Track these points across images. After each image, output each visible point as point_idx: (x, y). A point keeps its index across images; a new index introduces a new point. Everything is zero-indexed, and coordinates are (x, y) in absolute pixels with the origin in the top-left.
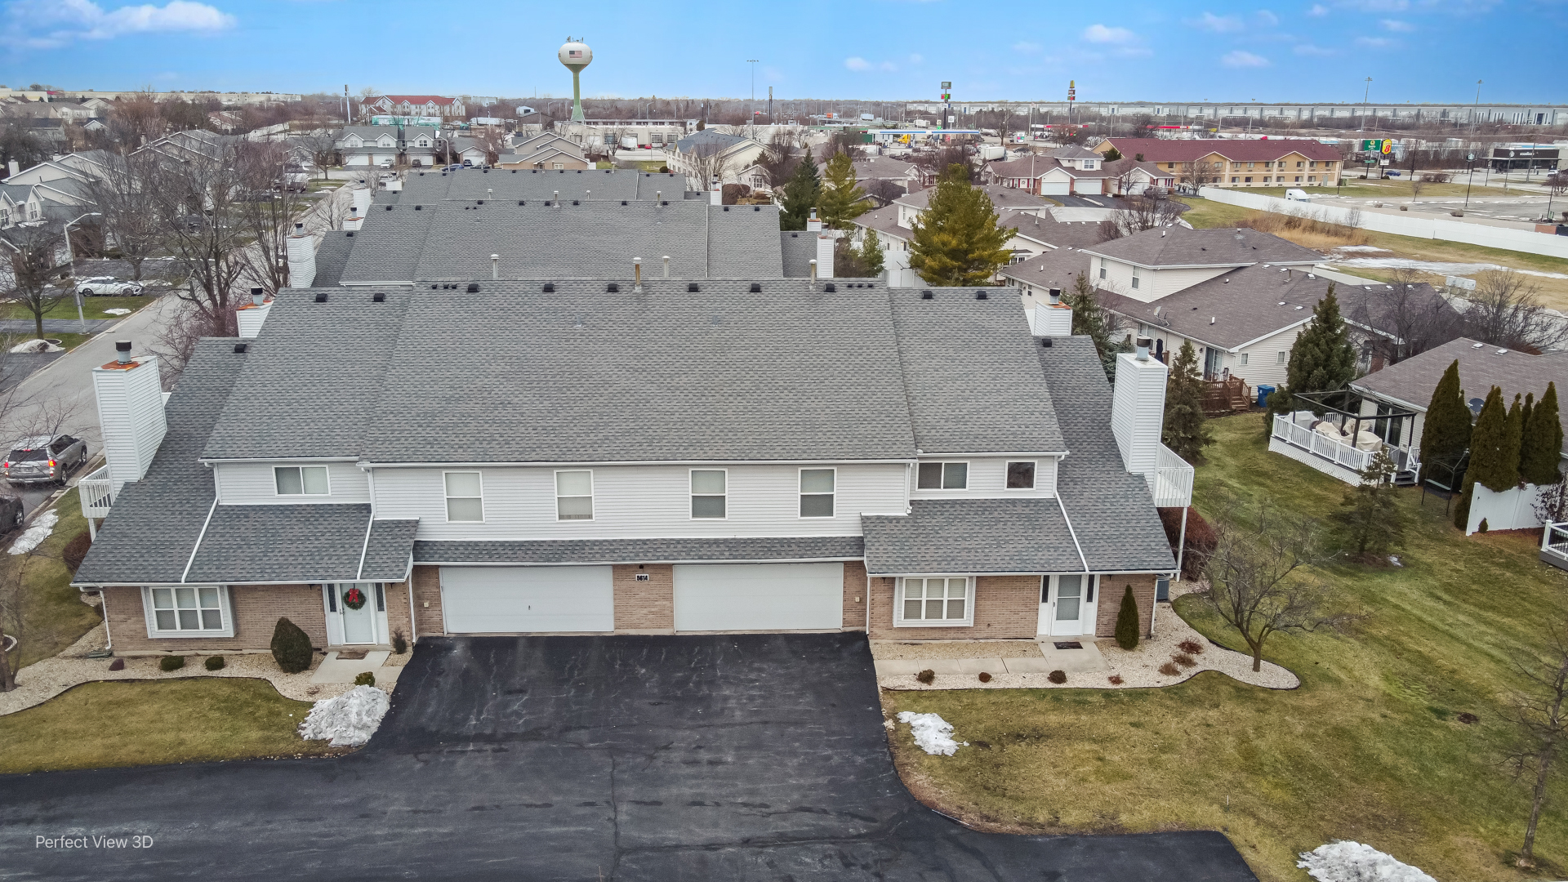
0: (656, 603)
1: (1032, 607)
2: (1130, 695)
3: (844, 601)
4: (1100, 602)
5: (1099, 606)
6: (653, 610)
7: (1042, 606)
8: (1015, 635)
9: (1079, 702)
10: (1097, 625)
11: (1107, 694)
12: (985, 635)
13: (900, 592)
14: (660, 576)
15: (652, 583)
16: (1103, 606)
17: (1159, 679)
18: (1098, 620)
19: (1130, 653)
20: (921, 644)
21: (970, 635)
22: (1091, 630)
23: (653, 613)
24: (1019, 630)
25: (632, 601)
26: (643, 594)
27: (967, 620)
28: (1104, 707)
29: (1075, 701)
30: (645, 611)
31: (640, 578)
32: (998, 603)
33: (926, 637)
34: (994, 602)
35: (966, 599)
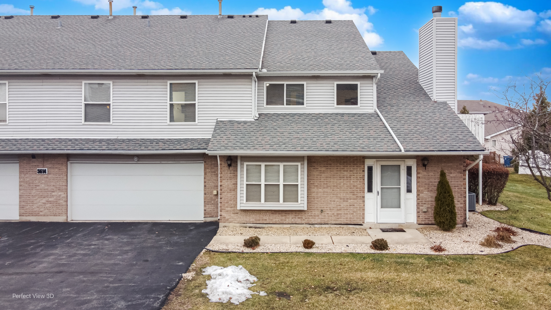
0: (53, 194)
1: (359, 195)
2: (454, 259)
3: (205, 194)
4: (418, 191)
5: (418, 195)
6: (50, 199)
7: (367, 195)
8: (346, 222)
9: (400, 264)
10: (418, 212)
11: (429, 258)
12: (319, 221)
13: (242, 177)
14: (56, 170)
15: (50, 176)
16: (421, 195)
17: (482, 249)
18: (418, 208)
19: (449, 234)
20: (263, 228)
21: (306, 221)
22: (413, 218)
23: (50, 202)
24: (349, 216)
25: (34, 191)
26: (43, 185)
27: (302, 204)
28: (428, 267)
29: (397, 262)
30: (44, 200)
31: (40, 171)
32: (328, 190)
33: (268, 222)
34: (326, 190)
35: (299, 183)
